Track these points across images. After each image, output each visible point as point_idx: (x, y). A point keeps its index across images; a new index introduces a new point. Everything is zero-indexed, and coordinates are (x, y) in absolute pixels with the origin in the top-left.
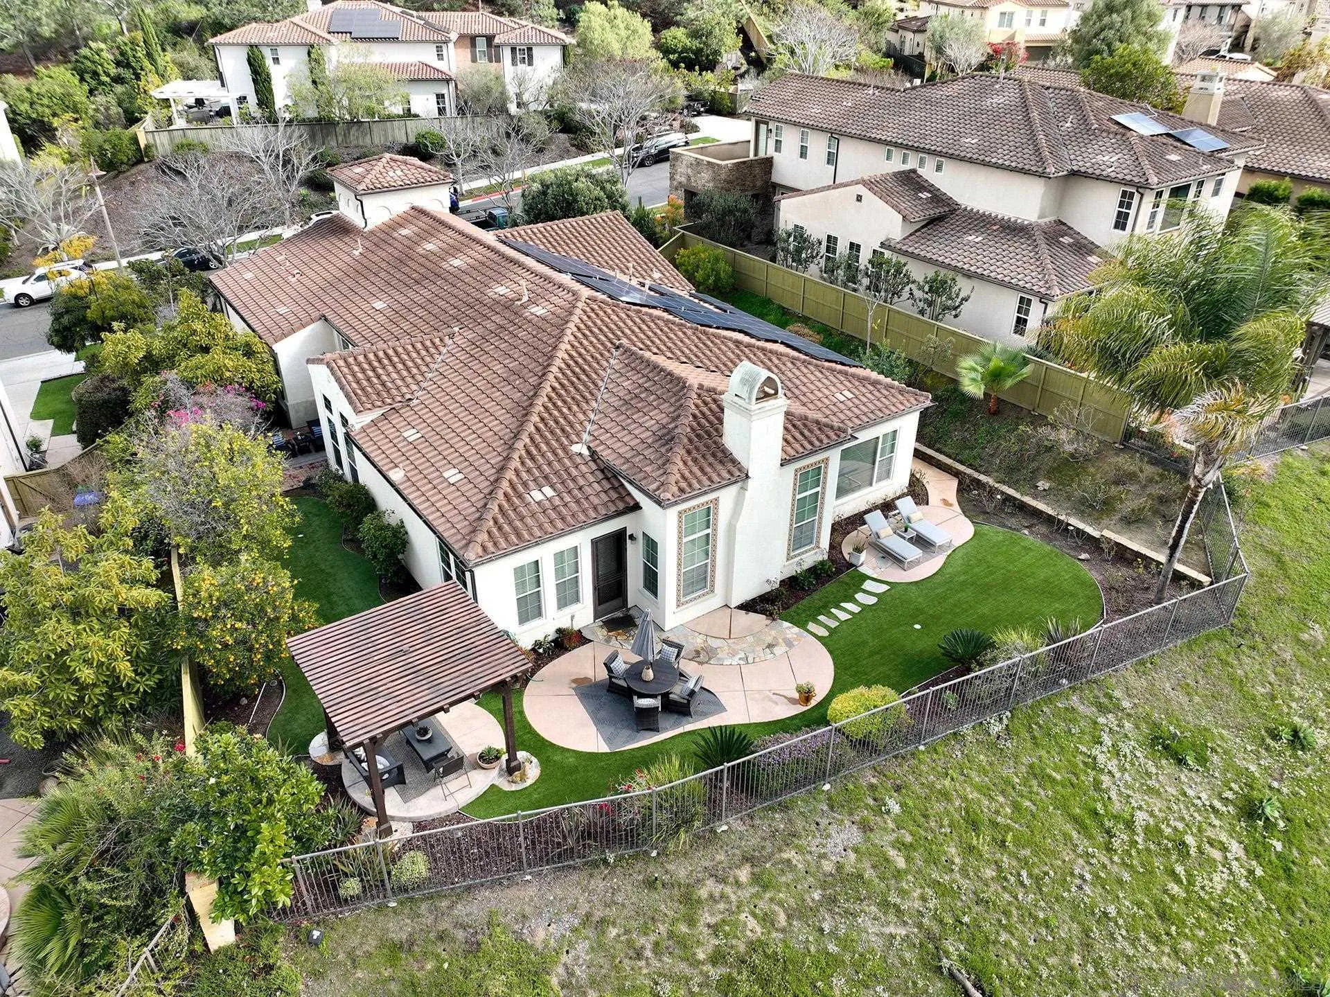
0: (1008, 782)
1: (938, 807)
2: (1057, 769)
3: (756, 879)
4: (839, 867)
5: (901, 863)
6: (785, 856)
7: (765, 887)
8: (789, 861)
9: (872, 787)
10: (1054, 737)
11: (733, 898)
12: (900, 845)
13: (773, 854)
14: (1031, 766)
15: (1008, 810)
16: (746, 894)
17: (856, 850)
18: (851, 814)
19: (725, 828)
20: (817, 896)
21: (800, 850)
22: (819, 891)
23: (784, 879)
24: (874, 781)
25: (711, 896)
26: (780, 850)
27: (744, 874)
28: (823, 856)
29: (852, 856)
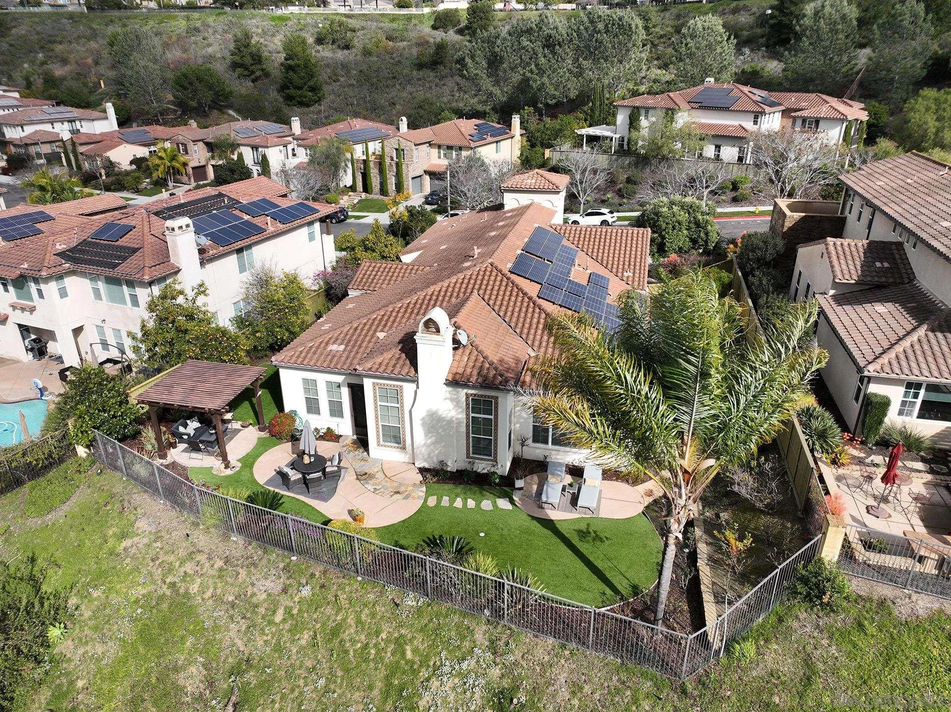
0: (378, 633)
1: (329, 610)
2: (415, 651)
3: (221, 570)
4: (254, 595)
5: (278, 618)
6: (241, 571)
7: (219, 577)
8: (239, 573)
9: (312, 575)
10: (437, 634)
11: (205, 570)
12: (288, 611)
13: (238, 566)
14: (401, 636)
15: (359, 645)
16: (211, 572)
17: (269, 595)
18: (288, 578)
19: (235, 539)
20: (231, 598)
21: (249, 573)
22: (233, 598)
23: (229, 579)
24: (317, 574)
25: (198, 562)
26: (242, 567)
27: (219, 563)
28: (253, 585)
29: (264, 596)
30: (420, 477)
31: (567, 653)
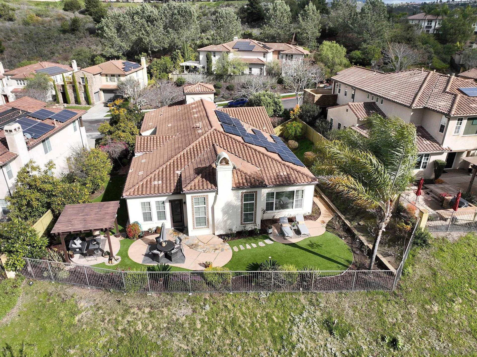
0: (255, 316)
1: (224, 314)
2: (277, 318)
3: (150, 313)
4: (178, 319)
5: (199, 326)
6: (163, 309)
7: (151, 317)
8: (163, 311)
9: (205, 299)
10: (284, 306)
11: (140, 316)
12: (202, 321)
13: (159, 307)
14: (267, 313)
15: (249, 324)
16: (144, 316)
17: (186, 317)
18: (193, 305)
19: (150, 294)
20: (165, 325)
21: (169, 310)
22: (167, 324)
23: (158, 316)
24: (208, 298)
25: (134, 313)
26: (163, 307)
27: (147, 310)
28: (174, 314)
29: (184, 318)
30: (221, 240)
31: (343, 295)
